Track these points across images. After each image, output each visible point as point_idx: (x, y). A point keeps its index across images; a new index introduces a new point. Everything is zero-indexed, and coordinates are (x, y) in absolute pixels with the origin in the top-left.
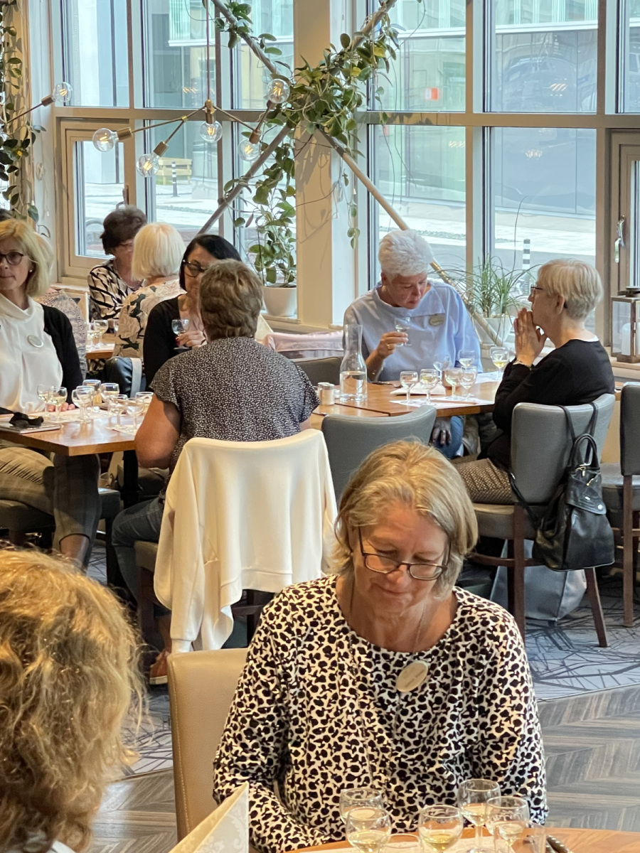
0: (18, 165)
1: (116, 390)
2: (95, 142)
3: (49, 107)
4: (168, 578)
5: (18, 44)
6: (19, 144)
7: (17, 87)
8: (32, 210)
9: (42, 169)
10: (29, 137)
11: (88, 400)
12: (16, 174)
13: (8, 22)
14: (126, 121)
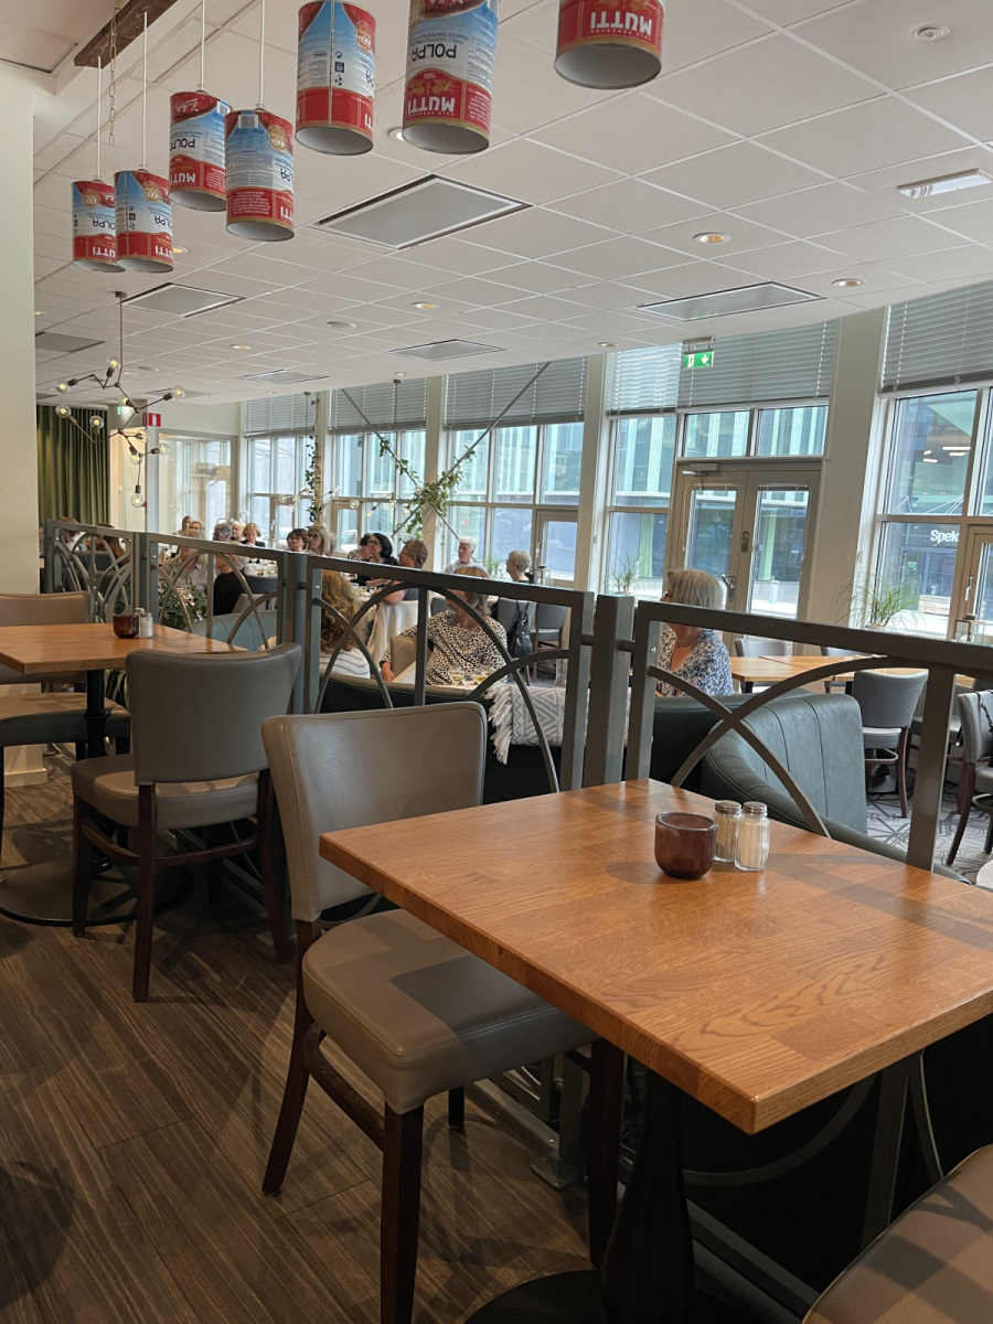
2: (347, 510)
3: (330, 495)
5: (320, 472)
6: (318, 509)
7: (319, 488)
10: (322, 506)
13: (317, 464)
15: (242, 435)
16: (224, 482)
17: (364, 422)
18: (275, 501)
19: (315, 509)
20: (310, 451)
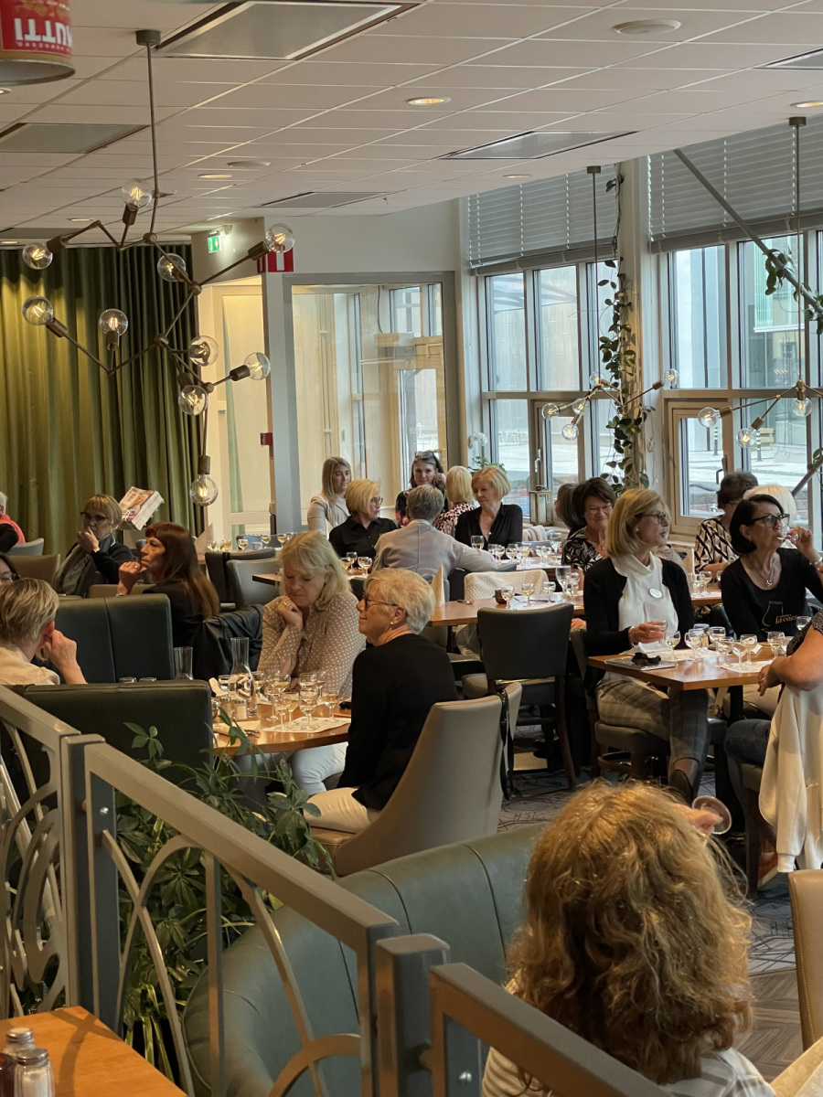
0: (631, 440)
1: (723, 633)
2: (700, 419)
3: (658, 390)
4: (774, 799)
5: (633, 339)
6: (633, 422)
7: (632, 375)
8: (644, 478)
9: (652, 443)
10: (641, 416)
11: (698, 642)
12: (630, 448)
13: (624, 321)
14: (725, 400)
15: (464, 269)
16: (433, 372)
17: (726, 218)
18: (538, 406)
19: (625, 422)
20: (609, 292)
